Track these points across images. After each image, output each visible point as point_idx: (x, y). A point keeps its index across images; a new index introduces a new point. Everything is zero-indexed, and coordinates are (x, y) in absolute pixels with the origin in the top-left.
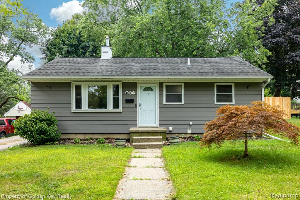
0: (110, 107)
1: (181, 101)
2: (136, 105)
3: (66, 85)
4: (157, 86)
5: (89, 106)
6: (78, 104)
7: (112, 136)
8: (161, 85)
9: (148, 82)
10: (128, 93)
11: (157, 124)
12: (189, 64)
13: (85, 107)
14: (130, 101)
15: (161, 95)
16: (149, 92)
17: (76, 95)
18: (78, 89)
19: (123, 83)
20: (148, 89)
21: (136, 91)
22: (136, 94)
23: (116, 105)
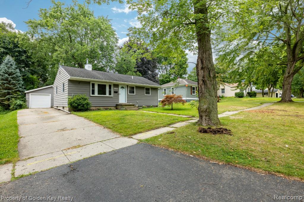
0: (107, 95)
1: (134, 93)
2: (118, 94)
3: (88, 83)
4: (126, 86)
5: (99, 94)
6: (93, 93)
7: (108, 108)
8: (127, 86)
9: (124, 85)
10: (115, 88)
11: (126, 102)
12: (133, 78)
13: (96, 94)
14: (116, 92)
15: (127, 90)
16: (123, 89)
17: (92, 88)
18: (93, 85)
19: (114, 84)
20: (122, 87)
21: (118, 88)
22: (118, 90)
23: (110, 94)
